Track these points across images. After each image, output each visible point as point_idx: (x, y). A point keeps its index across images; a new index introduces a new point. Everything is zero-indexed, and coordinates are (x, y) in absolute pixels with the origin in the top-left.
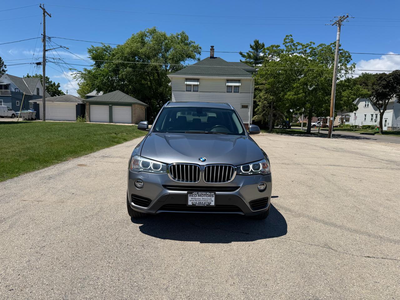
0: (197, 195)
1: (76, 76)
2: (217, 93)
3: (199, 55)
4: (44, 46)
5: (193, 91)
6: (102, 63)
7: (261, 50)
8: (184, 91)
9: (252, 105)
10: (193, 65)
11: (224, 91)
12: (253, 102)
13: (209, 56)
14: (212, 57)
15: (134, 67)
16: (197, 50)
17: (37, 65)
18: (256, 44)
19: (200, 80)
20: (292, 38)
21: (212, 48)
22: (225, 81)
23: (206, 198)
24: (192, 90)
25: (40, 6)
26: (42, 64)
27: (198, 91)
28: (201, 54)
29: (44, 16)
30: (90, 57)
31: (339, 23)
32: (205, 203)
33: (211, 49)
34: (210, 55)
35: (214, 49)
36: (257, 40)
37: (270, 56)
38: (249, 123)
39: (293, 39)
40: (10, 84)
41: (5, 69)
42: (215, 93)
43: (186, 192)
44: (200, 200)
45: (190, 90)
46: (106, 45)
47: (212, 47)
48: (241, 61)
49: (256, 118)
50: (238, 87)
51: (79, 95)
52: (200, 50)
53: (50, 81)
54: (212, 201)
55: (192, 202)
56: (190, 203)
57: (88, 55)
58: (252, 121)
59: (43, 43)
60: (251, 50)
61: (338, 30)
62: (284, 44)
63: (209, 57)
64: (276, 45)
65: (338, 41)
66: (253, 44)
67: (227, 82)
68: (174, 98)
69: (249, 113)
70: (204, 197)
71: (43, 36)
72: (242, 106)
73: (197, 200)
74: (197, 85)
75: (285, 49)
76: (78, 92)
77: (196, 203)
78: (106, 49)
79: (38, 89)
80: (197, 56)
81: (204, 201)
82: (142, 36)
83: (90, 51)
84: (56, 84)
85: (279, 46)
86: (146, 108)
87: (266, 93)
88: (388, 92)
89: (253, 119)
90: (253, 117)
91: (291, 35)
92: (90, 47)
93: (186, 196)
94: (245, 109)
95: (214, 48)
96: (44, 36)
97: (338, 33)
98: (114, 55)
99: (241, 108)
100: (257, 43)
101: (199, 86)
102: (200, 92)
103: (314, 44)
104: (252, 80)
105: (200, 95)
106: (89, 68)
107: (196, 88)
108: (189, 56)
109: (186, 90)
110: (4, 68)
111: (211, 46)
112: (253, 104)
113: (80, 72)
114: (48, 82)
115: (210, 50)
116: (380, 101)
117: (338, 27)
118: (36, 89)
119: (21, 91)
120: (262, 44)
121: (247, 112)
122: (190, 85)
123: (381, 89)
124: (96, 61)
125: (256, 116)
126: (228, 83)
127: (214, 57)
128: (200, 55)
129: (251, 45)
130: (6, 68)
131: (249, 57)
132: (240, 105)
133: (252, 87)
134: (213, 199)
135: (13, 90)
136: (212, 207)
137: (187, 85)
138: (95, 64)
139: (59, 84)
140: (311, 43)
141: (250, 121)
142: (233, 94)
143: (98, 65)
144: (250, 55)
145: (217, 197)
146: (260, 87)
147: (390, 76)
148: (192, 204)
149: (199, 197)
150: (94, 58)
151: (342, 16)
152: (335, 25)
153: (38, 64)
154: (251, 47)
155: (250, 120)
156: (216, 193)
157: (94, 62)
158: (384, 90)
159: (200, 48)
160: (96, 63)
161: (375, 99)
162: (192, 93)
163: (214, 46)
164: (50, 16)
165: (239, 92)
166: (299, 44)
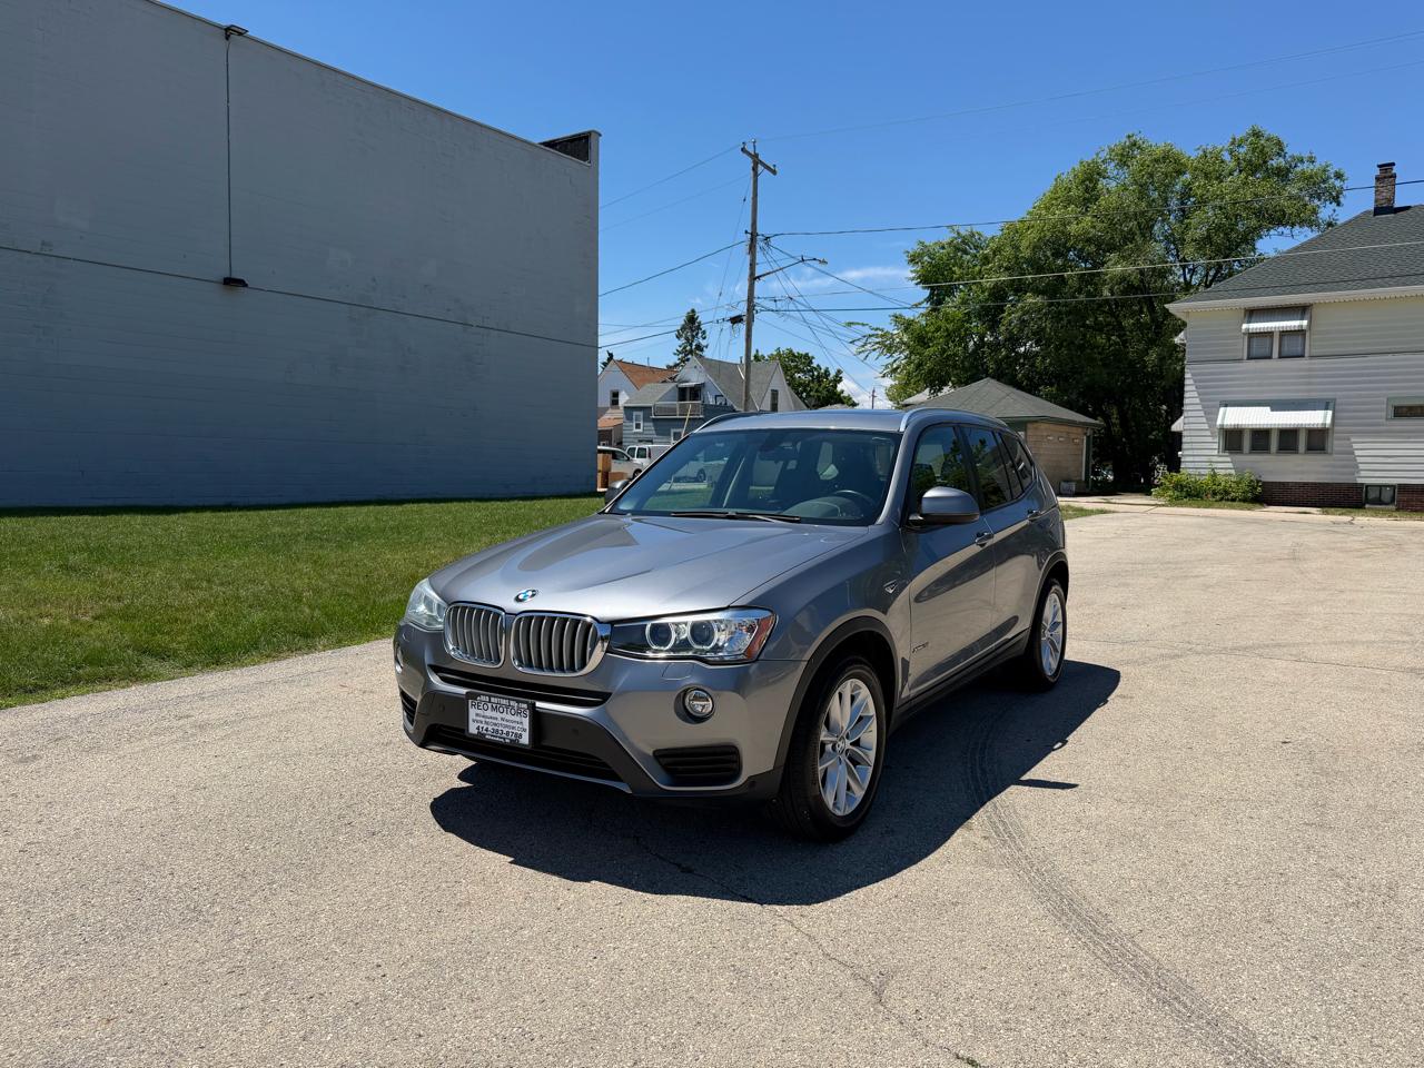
0: (490, 705)
1: (865, 344)
3: (1334, 204)
4: (752, 265)
5: (1281, 357)
6: (950, 291)
8: (1240, 360)
10: (1289, 252)
13: (1371, 207)
14: (1385, 209)
15: (1053, 290)
16: (1325, 187)
17: (734, 323)
19: (1315, 311)
21: (1386, 173)
23: (509, 717)
24: (1275, 354)
25: (743, 150)
26: (745, 318)
27: (1303, 356)
28: (1342, 200)
29: (756, 175)
30: (913, 279)
32: (508, 733)
33: (1377, 179)
34: (1376, 201)
35: (1394, 176)
40: (703, 384)
41: (703, 343)
43: (463, 691)
44: (494, 721)
45: (1267, 353)
46: (963, 233)
47: (1386, 167)
51: (891, 403)
52: (1338, 183)
53: (815, 365)
54: (524, 730)
55: (476, 725)
56: (473, 729)
57: (908, 272)
59: (748, 257)
63: (1367, 212)
68: (1194, 388)
70: (504, 715)
71: (749, 236)
73: (490, 720)
74: (1300, 332)
76: (888, 395)
77: (487, 730)
78: (963, 245)
79: (775, 394)
80: (1326, 212)
81: (506, 726)
82: (1090, 179)
83: (913, 260)
84: (833, 373)
86: (1089, 432)
92: (915, 248)
93: (461, 705)
95: (1396, 170)
96: (754, 235)
98: (986, 260)
101: (1307, 334)
102: (1311, 357)
105: (1310, 370)
106: (909, 315)
107: (1289, 346)
108: (1279, 219)
109: (1245, 357)
110: (701, 340)
111: (1379, 166)
113: (877, 329)
114: (809, 371)
115: (1373, 183)
118: (769, 391)
119: (730, 403)
122: (1269, 334)
124: (932, 289)
127: (1397, 205)
128: (1338, 205)
130: (704, 338)
134: (526, 722)
135: (711, 401)
136: (522, 749)
137: (1252, 335)
138: (928, 300)
139: (839, 372)
143: (936, 299)
145: (537, 719)
148: (476, 732)
149: (494, 714)
150: (924, 279)
153: (736, 320)
156: (539, 704)
157: (928, 292)
159: (1339, 176)
160: (932, 294)
162: (1275, 364)
163: (1393, 164)
164: (774, 172)
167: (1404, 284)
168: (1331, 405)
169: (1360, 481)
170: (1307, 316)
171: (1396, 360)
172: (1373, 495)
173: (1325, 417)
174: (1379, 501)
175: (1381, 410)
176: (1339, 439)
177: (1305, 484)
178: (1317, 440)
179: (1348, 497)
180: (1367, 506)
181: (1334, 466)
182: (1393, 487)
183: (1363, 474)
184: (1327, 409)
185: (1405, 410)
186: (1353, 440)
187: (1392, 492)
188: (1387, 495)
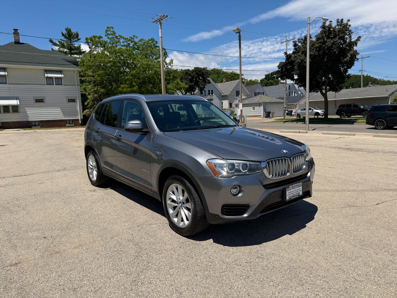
0: (292, 188)
2: (34, 85)
7: (75, 40)
9: (80, 99)
11: (44, 83)
12: (80, 95)
14: (17, 42)
18: (68, 33)
19: (8, 70)
20: (113, 30)
21: (16, 32)
22: (43, 71)
27: (6, 83)
31: (160, 21)
32: (296, 194)
33: (14, 33)
34: (15, 39)
35: (19, 33)
36: (69, 28)
37: (94, 47)
38: (79, 118)
39: (115, 31)
42: (32, 85)
44: (293, 192)
47: (16, 30)
48: (52, 49)
49: (87, 112)
50: (61, 78)
54: (300, 191)
55: (288, 196)
58: (82, 116)
60: (63, 38)
61: (160, 28)
62: (106, 35)
63: (12, 42)
64: (98, 36)
65: (161, 38)
66: (65, 32)
67: (45, 73)
69: (78, 107)
70: (295, 189)
72: (69, 100)
75: (108, 41)
81: (296, 192)
85: (102, 37)
87: (95, 86)
88: (193, 85)
89: (84, 114)
90: (83, 112)
91: (112, 27)
94: (72, 104)
95: (18, 31)
97: (160, 30)
99: (67, 102)
100: (69, 31)
101: (7, 77)
102: (9, 84)
103: (137, 38)
104: (76, 71)
105: (9, 88)
111: (14, 29)
112: (80, 97)
116: (188, 93)
117: (160, 25)
120: (75, 33)
121: (75, 106)
123: (188, 83)
125: (87, 110)
126: (47, 74)
127: (21, 42)
129: (62, 33)
131: (63, 46)
132: (66, 99)
133: (77, 79)
134: (301, 188)
140: (134, 36)
141: (81, 116)
142: (55, 87)
144: (64, 43)
146: (87, 79)
147: (193, 72)
148: (289, 198)
151: (163, 15)
152: (155, 23)
154: (63, 35)
155: (81, 114)
158: (191, 84)
161: (183, 91)
163: (18, 30)
165: (62, 85)
166: (121, 37)
167: (33, 65)
168: (18, 98)
169: (29, 120)
170: (6, 71)
171: (34, 86)
172: (33, 124)
173: (17, 102)
174: (35, 126)
175: (32, 100)
176: (22, 108)
177: (14, 122)
178: (15, 109)
179: (27, 125)
180: (33, 127)
181: (21, 116)
182: (39, 121)
183: (30, 118)
184: (17, 99)
185: (38, 100)
186: (26, 109)
187: (38, 123)
188: (37, 124)
